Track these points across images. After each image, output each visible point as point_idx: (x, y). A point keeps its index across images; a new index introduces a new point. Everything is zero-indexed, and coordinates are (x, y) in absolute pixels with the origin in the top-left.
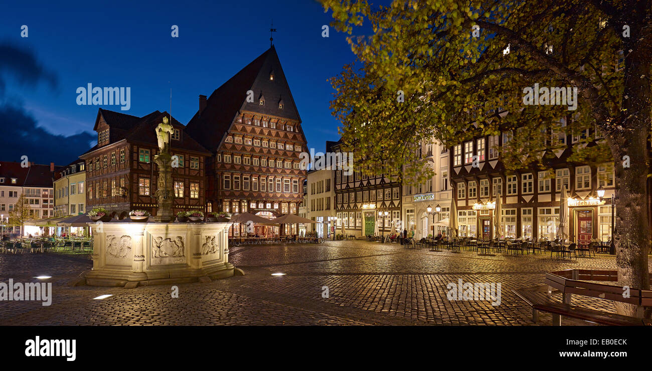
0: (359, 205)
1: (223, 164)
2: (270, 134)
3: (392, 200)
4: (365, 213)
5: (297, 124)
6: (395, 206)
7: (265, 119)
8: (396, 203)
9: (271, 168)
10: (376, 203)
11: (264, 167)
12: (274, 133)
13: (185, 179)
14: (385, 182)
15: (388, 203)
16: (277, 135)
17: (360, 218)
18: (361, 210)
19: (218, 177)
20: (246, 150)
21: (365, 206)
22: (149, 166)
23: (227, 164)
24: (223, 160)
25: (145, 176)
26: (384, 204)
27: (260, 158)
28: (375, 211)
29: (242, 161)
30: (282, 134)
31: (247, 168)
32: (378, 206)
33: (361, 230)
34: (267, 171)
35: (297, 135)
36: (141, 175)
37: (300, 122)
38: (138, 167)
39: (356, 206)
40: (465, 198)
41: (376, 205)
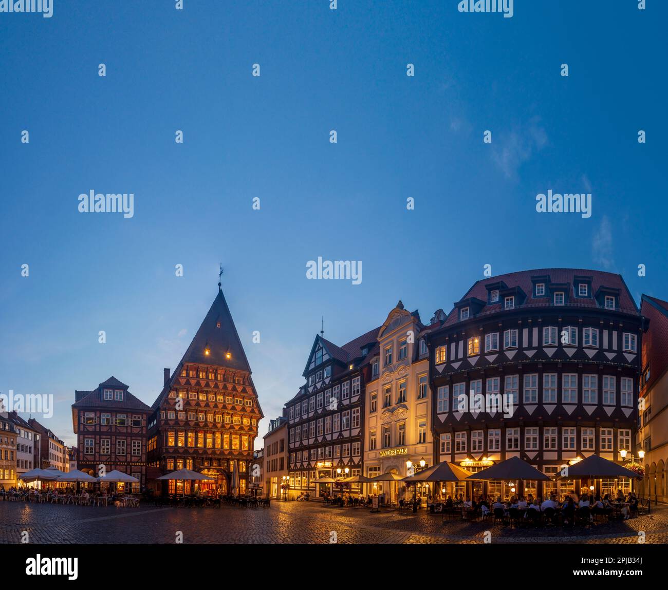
0: (313, 464)
1: (167, 421)
2: (216, 386)
3: (351, 457)
4: (320, 472)
5: (247, 375)
6: (354, 463)
7: (211, 370)
8: (356, 460)
9: (219, 423)
10: (333, 461)
11: (211, 422)
12: (221, 385)
13: (127, 437)
14: (343, 436)
15: (346, 461)
16: (225, 387)
17: (314, 477)
18: (314, 469)
19: (162, 434)
20: (190, 405)
21: (320, 465)
22: (93, 427)
23: (171, 420)
24: (166, 416)
25: (90, 436)
26: (341, 461)
27: (206, 412)
28: (331, 470)
29: (187, 417)
30: (230, 386)
31: (192, 424)
32: (335, 464)
33: (315, 490)
34: (213, 426)
35: (247, 388)
36: (87, 436)
37: (251, 373)
38: (84, 429)
39: (309, 464)
40: (450, 452)
41: (332, 464)
